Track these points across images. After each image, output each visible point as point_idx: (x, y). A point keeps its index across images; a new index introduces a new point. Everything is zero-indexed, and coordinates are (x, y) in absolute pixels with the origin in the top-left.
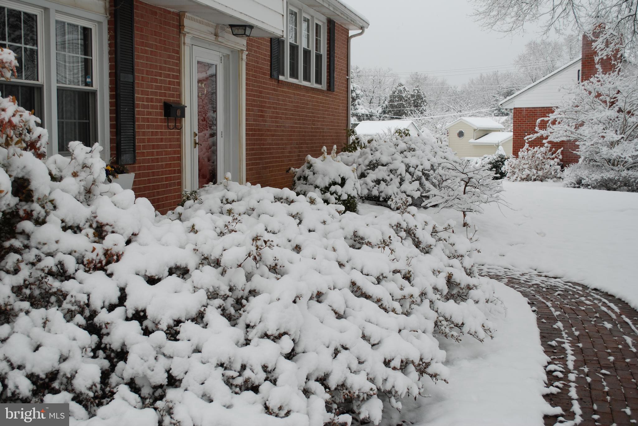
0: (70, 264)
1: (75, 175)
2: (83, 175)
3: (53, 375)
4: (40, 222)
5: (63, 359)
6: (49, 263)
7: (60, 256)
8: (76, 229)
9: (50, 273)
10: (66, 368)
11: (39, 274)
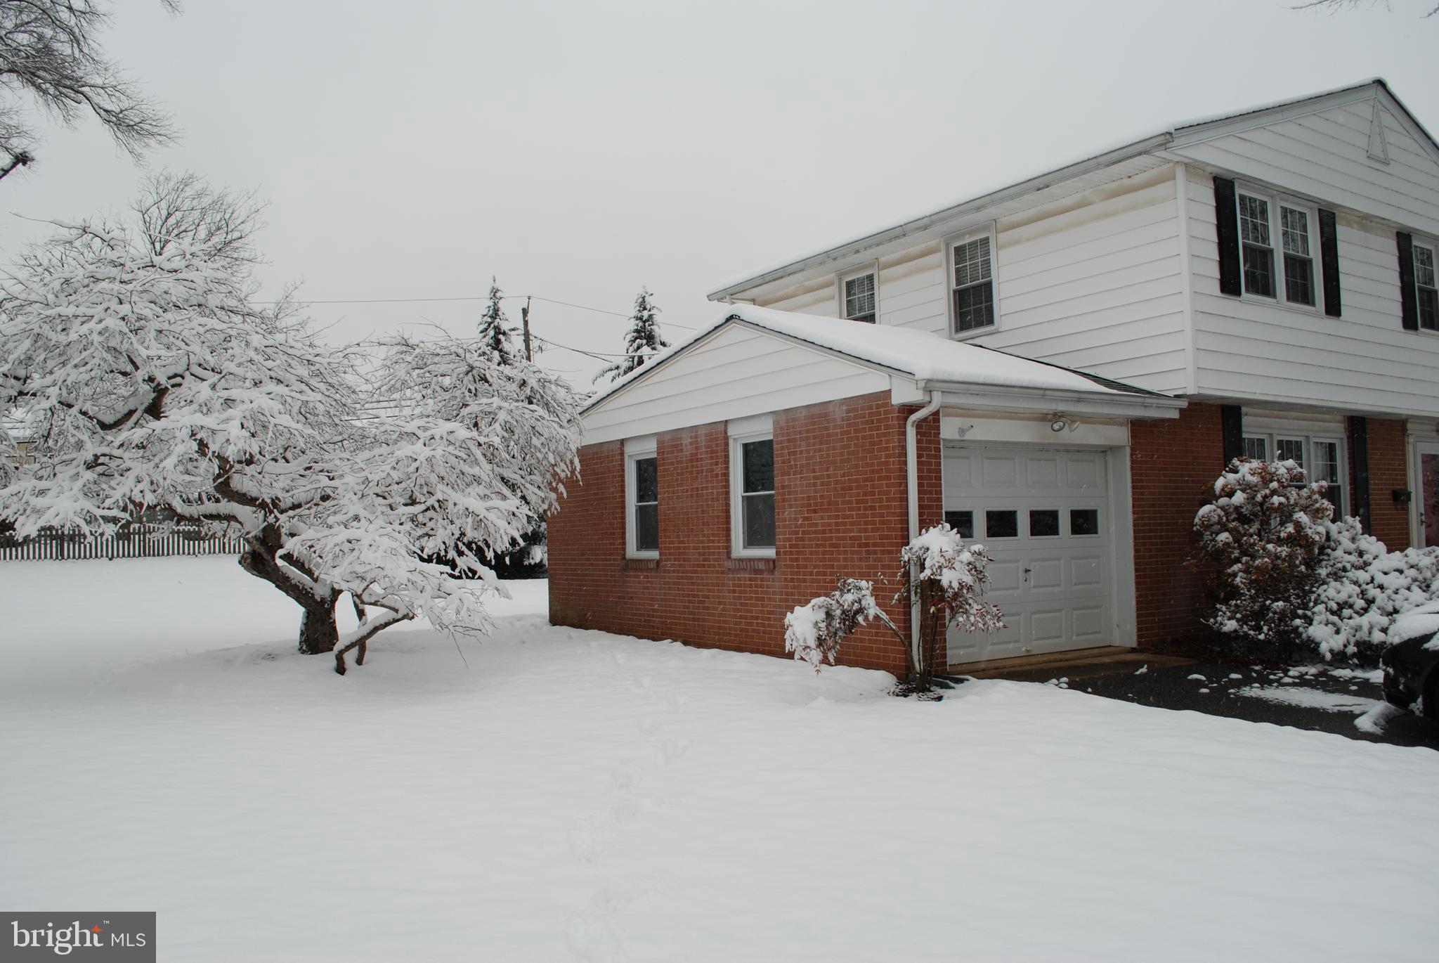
0: (1348, 566)
1: (1348, 530)
2: (1351, 531)
3: (1346, 603)
4: (1334, 550)
5: (1350, 597)
6: (1340, 565)
7: (1344, 563)
8: (1350, 553)
9: (1340, 569)
10: (1351, 600)
11: (1335, 570)
